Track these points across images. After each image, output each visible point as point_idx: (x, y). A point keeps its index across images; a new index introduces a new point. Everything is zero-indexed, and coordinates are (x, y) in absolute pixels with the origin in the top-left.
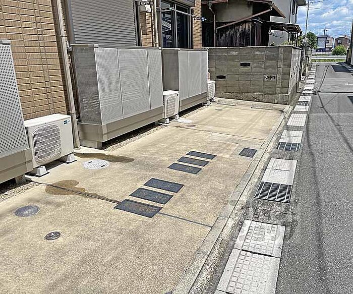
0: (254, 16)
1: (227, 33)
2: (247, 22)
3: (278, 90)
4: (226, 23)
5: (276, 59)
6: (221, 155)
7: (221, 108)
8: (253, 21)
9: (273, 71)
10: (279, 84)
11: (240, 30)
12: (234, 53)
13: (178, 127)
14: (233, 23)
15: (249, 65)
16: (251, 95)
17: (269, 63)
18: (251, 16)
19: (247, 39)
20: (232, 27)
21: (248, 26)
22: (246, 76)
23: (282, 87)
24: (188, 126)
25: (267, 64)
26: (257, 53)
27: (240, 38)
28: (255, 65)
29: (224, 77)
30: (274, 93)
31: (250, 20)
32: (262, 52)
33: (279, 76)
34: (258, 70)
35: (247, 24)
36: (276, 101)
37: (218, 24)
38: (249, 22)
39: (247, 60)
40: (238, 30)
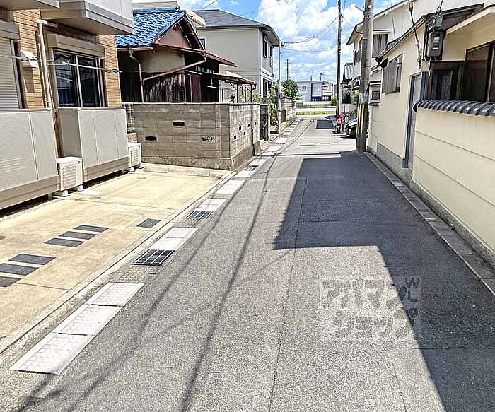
0: (187, 67)
1: (158, 85)
2: (180, 74)
3: (219, 154)
4: (155, 74)
5: (213, 117)
6: (115, 227)
7: (144, 177)
8: (186, 73)
9: (212, 131)
10: (219, 147)
11: (172, 83)
12: (165, 110)
13: (77, 200)
14: (162, 75)
15: (182, 124)
16: (189, 160)
17: (205, 123)
18: (183, 67)
19: (181, 94)
20: (162, 79)
21: (181, 79)
22: (181, 137)
23: (223, 150)
24: (91, 198)
25: (204, 124)
26: (191, 110)
27: (173, 92)
28: (190, 125)
29: (155, 138)
30: (214, 157)
31: (183, 71)
32: (196, 109)
33: (218, 138)
34: (194, 130)
35: (180, 76)
36: (218, 167)
37: (145, 75)
38: (182, 74)
39: (180, 118)
40: (170, 82)
